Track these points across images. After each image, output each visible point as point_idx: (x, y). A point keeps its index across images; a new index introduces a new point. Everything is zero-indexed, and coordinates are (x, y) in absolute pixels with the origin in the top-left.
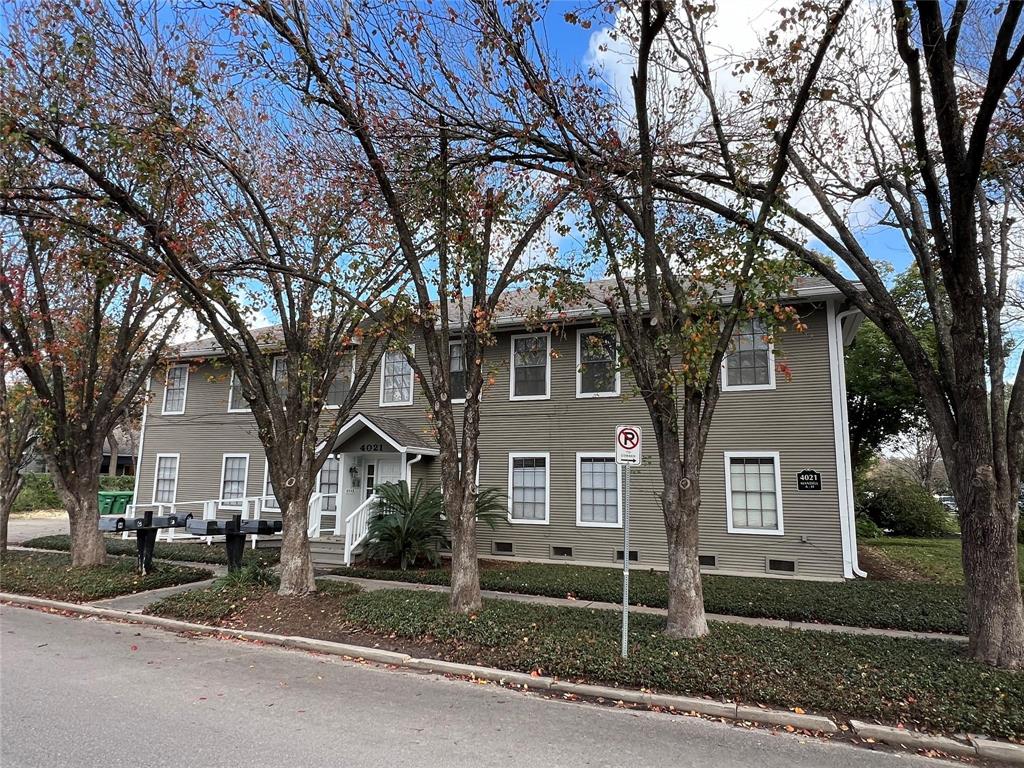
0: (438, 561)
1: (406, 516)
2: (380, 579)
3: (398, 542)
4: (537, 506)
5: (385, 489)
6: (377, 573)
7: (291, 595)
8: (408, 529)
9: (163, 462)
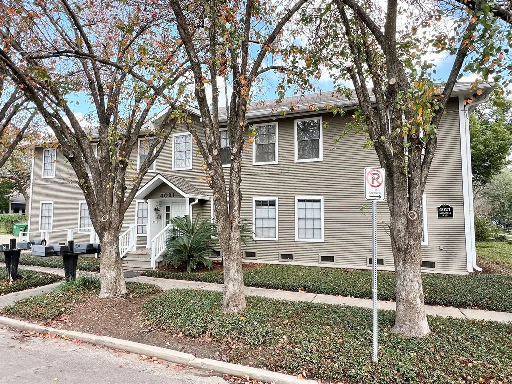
0: (211, 266)
1: (190, 237)
2: (174, 279)
3: (185, 255)
4: (271, 230)
5: (177, 221)
6: (172, 274)
7: (108, 298)
8: (192, 246)
9: (44, 206)
